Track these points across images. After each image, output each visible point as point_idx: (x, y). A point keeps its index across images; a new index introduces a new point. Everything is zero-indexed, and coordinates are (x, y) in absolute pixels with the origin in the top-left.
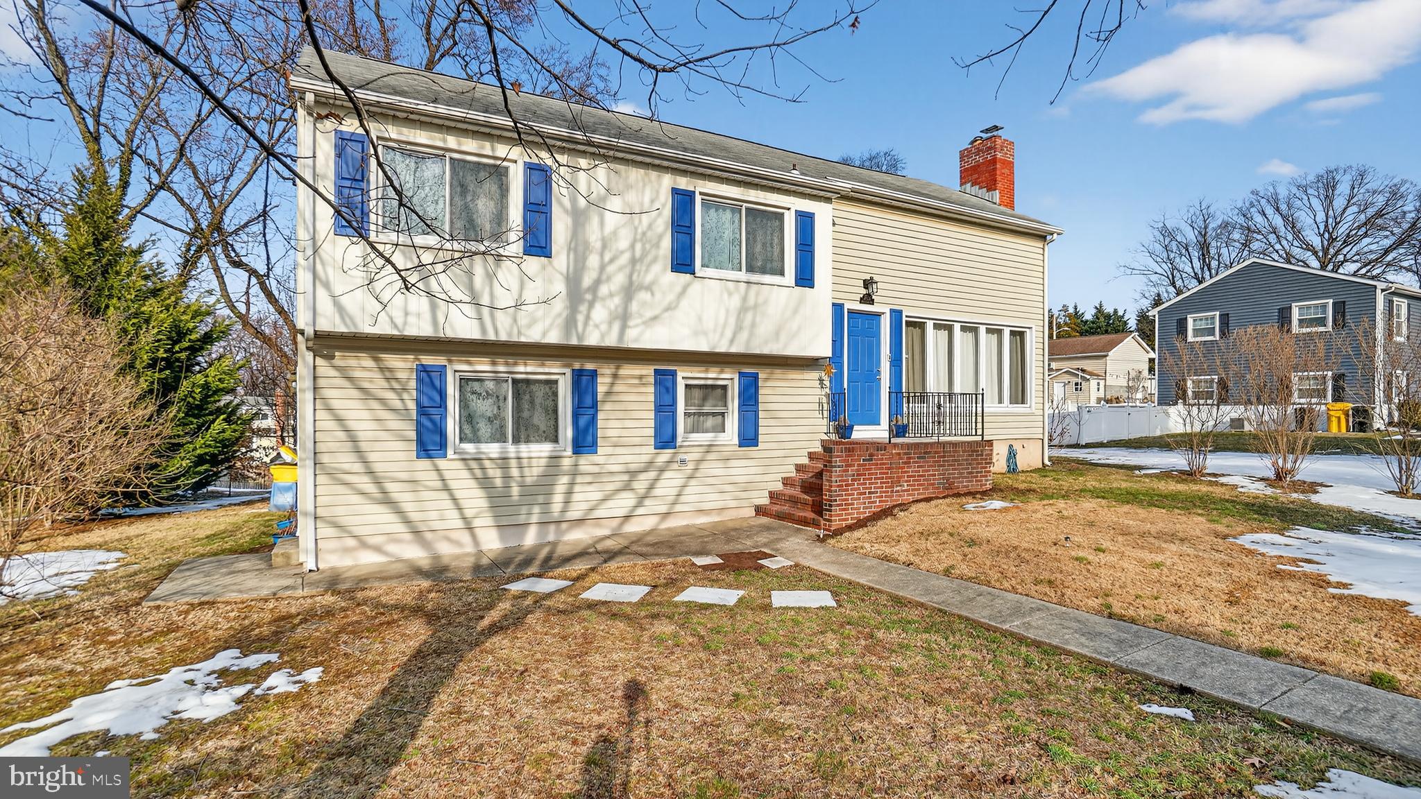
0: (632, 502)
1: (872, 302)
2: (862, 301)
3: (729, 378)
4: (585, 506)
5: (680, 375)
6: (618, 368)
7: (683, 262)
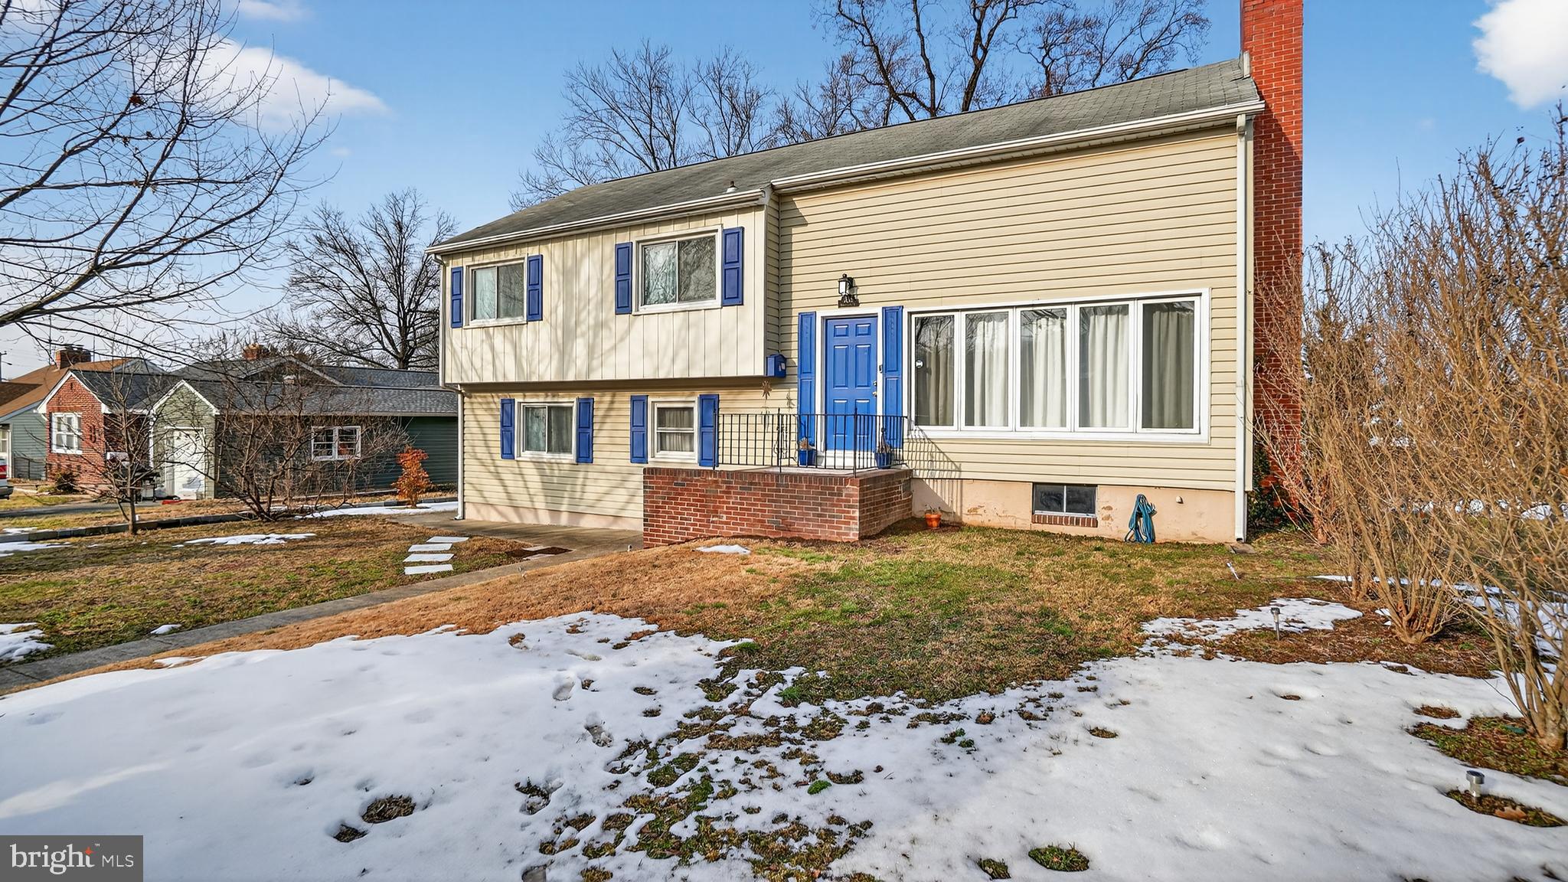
0: (625, 498)
1: (856, 303)
2: (841, 304)
3: (692, 400)
4: (594, 497)
5: (650, 400)
6: (614, 396)
7: (623, 306)
